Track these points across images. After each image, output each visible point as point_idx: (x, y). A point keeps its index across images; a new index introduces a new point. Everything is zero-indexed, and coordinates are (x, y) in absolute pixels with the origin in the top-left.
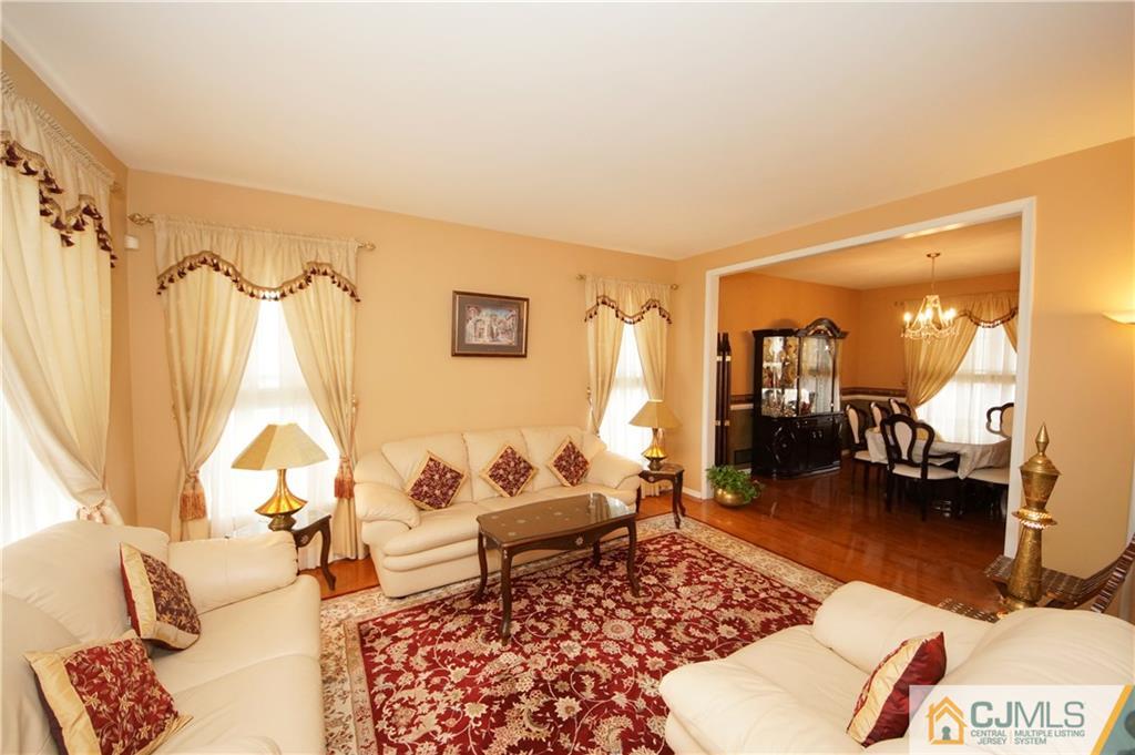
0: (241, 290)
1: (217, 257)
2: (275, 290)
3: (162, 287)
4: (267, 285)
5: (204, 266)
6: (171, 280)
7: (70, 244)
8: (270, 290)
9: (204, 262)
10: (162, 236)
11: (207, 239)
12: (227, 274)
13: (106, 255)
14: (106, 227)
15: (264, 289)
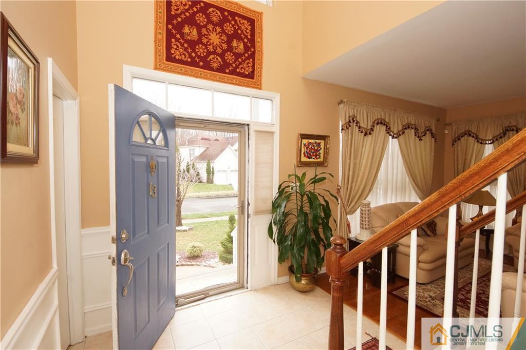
0: (478, 142)
1: (471, 131)
2: (490, 140)
3: (453, 144)
4: (487, 139)
5: (466, 135)
6: (455, 142)
7: (422, 140)
8: (488, 140)
9: (466, 134)
10: (454, 128)
11: (467, 127)
12: (473, 137)
13: (433, 139)
14: (434, 132)
15: (486, 140)
